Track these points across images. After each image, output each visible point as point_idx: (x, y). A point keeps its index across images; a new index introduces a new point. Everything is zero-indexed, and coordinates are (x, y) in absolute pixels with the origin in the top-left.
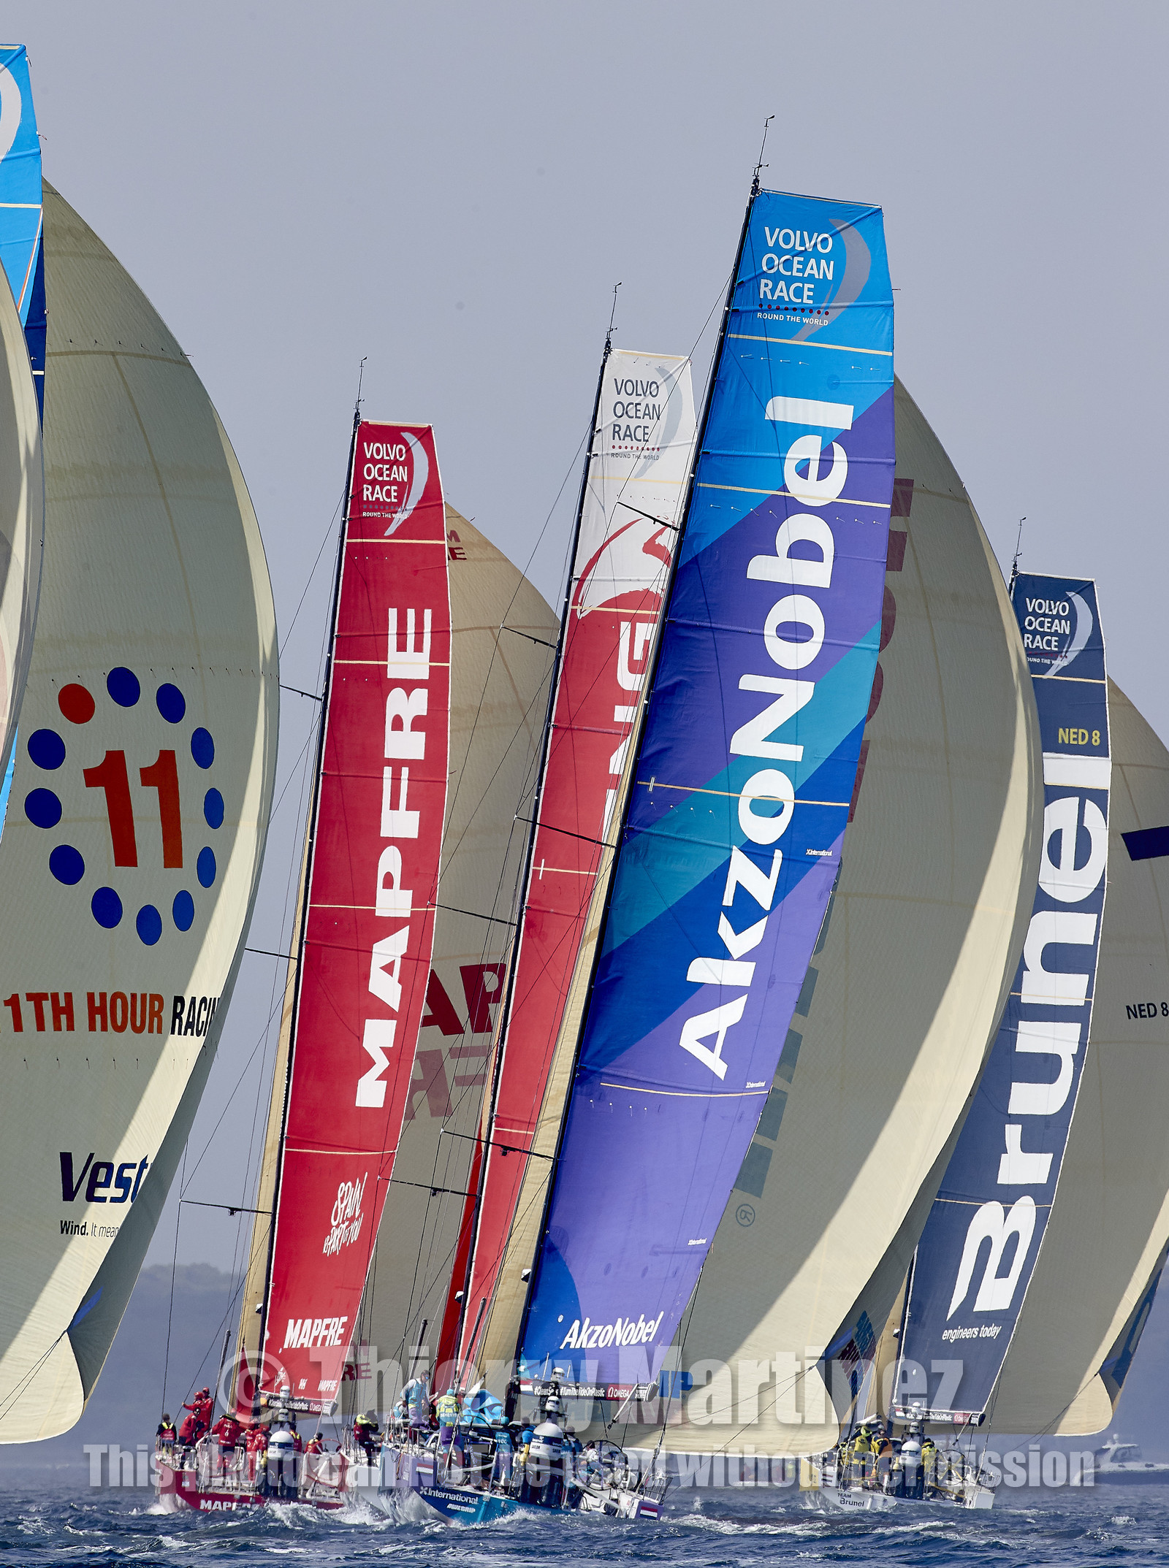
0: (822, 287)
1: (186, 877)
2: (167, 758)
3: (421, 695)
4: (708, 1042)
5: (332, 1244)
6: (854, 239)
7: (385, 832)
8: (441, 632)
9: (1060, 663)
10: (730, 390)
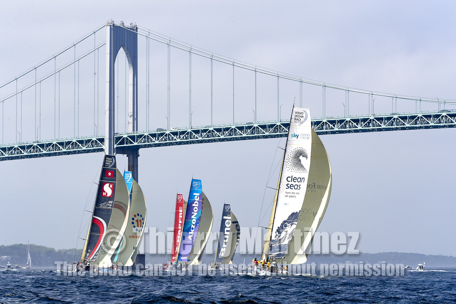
0: (197, 186)
2: (141, 220)
3: (182, 213)
6: (199, 182)
7: (179, 223)
9: (227, 210)
10: (191, 193)
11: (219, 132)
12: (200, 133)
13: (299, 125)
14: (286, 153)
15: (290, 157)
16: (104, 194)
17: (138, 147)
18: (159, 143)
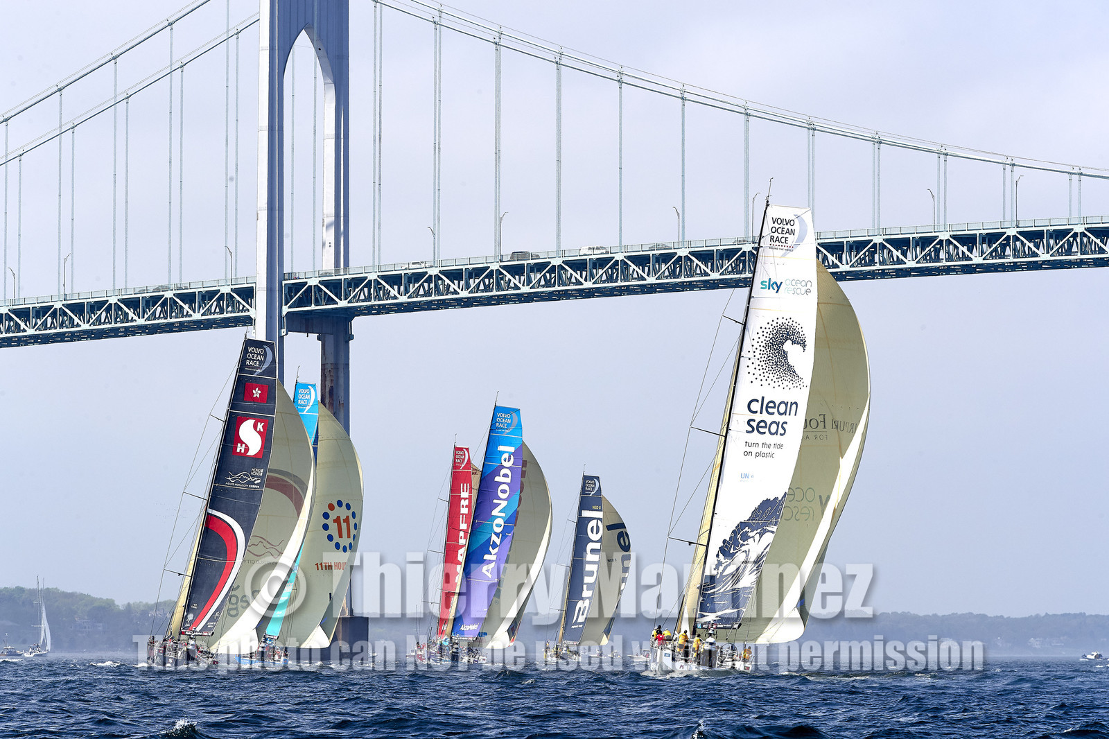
0: (509, 425)
1: (351, 540)
2: (348, 517)
3: (467, 501)
4: (488, 570)
6: (514, 415)
9: (593, 493)
10: (491, 444)
11: (579, 272)
12: (525, 274)
13: (784, 256)
14: (746, 333)
15: (756, 345)
16: (240, 448)
17: (350, 313)
18: (409, 303)
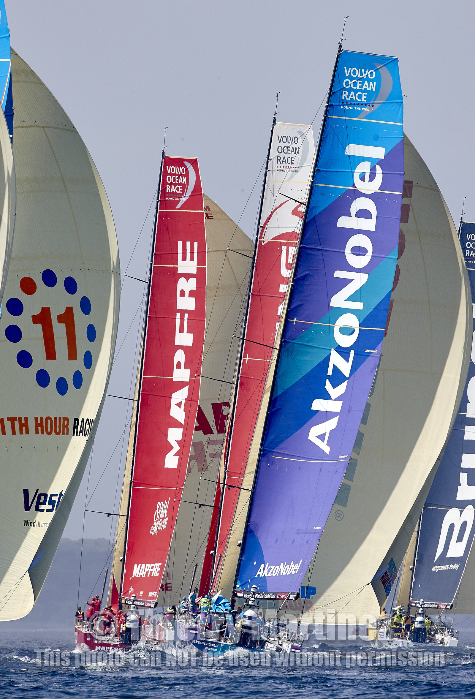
0: (370, 94)
1: (79, 364)
2: (69, 310)
3: (193, 281)
4: (321, 437)
5: (154, 530)
6: (385, 72)
7: (177, 343)
8: (202, 252)
10: (329, 141)
